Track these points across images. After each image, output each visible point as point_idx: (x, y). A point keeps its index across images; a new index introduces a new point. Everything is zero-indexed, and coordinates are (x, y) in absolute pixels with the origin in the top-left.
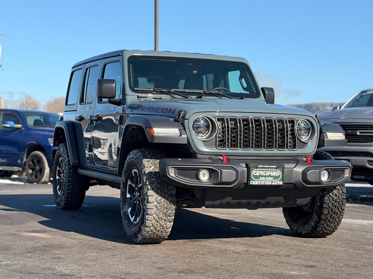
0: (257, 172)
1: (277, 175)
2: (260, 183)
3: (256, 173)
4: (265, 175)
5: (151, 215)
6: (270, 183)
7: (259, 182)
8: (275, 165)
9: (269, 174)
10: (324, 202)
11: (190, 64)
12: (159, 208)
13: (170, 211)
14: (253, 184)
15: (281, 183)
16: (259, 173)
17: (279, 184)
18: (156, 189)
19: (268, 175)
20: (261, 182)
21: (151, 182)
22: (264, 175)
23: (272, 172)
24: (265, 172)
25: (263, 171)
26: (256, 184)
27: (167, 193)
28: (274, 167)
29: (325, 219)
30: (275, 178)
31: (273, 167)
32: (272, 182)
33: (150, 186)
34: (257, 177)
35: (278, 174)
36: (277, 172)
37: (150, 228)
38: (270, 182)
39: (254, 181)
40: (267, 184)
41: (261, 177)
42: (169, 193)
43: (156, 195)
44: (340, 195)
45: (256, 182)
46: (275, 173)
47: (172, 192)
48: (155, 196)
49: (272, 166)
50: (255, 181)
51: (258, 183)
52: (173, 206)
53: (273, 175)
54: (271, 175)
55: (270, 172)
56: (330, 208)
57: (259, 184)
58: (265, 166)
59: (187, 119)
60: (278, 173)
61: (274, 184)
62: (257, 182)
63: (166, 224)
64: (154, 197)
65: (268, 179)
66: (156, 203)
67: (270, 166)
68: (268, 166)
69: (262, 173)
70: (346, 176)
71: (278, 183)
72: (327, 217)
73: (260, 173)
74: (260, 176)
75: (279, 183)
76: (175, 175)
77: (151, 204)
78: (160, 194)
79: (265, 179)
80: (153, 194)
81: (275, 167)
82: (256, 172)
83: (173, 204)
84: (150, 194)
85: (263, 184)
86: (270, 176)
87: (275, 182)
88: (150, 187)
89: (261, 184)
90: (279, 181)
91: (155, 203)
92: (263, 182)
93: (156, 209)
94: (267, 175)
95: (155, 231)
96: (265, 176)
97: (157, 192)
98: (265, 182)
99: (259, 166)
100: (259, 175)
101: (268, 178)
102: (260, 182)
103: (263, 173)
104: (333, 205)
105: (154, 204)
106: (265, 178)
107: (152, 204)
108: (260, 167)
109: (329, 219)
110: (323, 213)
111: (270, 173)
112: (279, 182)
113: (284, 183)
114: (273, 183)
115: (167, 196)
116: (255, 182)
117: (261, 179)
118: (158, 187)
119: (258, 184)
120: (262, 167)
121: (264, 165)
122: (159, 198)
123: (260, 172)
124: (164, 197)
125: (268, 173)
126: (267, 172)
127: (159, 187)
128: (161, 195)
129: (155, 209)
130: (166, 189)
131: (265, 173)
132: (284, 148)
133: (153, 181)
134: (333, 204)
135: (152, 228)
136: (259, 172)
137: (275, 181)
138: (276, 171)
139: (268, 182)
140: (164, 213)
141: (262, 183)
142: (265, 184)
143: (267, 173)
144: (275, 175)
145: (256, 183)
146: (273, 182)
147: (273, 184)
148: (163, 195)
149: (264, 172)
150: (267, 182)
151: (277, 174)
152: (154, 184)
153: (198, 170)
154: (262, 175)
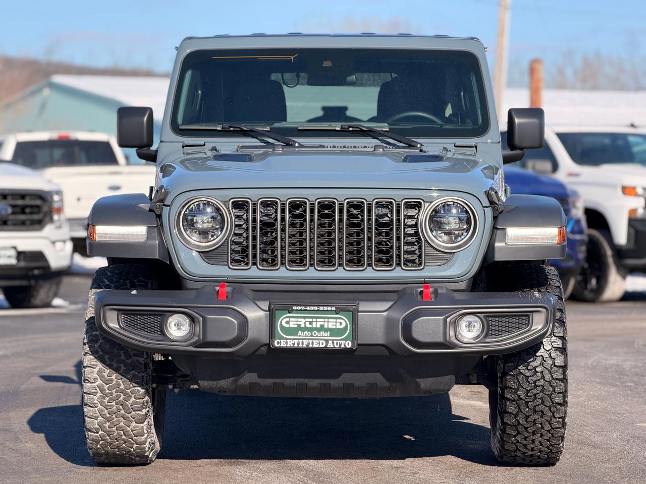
0: (291, 319)
1: (338, 326)
2: (298, 344)
3: (288, 322)
4: (310, 326)
5: (93, 407)
6: (322, 345)
7: (296, 341)
8: (331, 306)
9: (321, 325)
10: (506, 387)
11: (327, 64)
12: (107, 391)
13: (133, 399)
14: (282, 345)
15: (349, 345)
16: (296, 323)
17: (343, 346)
18: (101, 353)
19: (318, 326)
20: (301, 341)
21: (91, 338)
22: (308, 325)
23: (326, 320)
24: (311, 320)
25: (304, 318)
26: (288, 345)
27: (123, 362)
28: (329, 308)
29: (514, 426)
30: (335, 332)
31: (327, 310)
32: (327, 341)
33: (89, 347)
34: (292, 332)
35: (341, 324)
36: (338, 320)
37: (97, 433)
38: (321, 342)
39: (282, 341)
40: (314, 346)
41: (300, 332)
42: (129, 361)
43: (100, 366)
44: (546, 372)
45: (288, 341)
46: (335, 324)
47: (137, 360)
48: (98, 368)
49: (326, 308)
50: (285, 341)
51: (294, 344)
52: (139, 389)
53: (330, 326)
54: (326, 326)
55: (322, 320)
56: (522, 399)
57: (296, 345)
58: (308, 308)
59: (167, 206)
60: (342, 322)
61: (332, 346)
62: (291, 341)
63: (129, 426)
64: (96, 370)
65: (317, 336)
66: (101, 382)
67: (321, 308)
68: (316, 308)
69: (302, 322)
70: (535, 328)
71: (341, 345)
72: (518, 422)
73: (299, 323)
74: (299, 328)
75: (345, 345)
76: (118, 327)
77: (90, 384)
78: (108, 362)
79: (312, 336)
80: (94, 363)
81: (334, 309)
82: (288, 319)
83: (137, 385)
84: (89, 363)
85: (305, 346)
86: (322, 328)
87: (335, 342)
88: (88, 349)
89: (300, 345)
90: (345, 339)
91: (99, 382)
92: (304, 341)
93: (101, 394)
94: (314, 326)
95: (110, 440)
96: (311, 330)
97: (101, 359)
98: (311, 341)
99: (295, 308)
100: (296, 326)
101: (317, 333)
102: (298, 341)
103: (305, 323)
104: (529, 394)
105: (97, 383)
106: (312, 333)
107: (93, 385)
108: (297, 310)
109: (526, 426)
110: (507, 410)
111: (322, 323)
112: (345, 342)
113: (359, 345)
114: (330, 345)
115: (123, 368)
116: (287, 343)
117: (300, 336)
118: (105, 349)
119: (292, 346)
120: (301, 310)
121: (306, 306)
122: (108, 371)
123: (299, 319)
124: (117, 370)
125: (316, 322)
126: (314, 320)
127: (107, 349)
128: (110, 366)
129: (99, 394)
130: (122, 354)
131: (311, 323)
132: (392, 265)
133: (97, 335)
134: (528, 391)
135: (101, 432)
136: (295, 319)
137: (333, 340)
138: (336, 318)
139: (318, 341)
140: (119, 402)
141: (303, 344)
142: (311, 346)
143: (314, 324)
144: (334, 327)
145: (289, 343)
146: (330, 342)
147: (328, 346)
148: (115, 365)
149: (307, 320)
150: (314, 341)
151: (338, 324)
152: (97, 341)
153: (163, 316)
154: (303, 326)
